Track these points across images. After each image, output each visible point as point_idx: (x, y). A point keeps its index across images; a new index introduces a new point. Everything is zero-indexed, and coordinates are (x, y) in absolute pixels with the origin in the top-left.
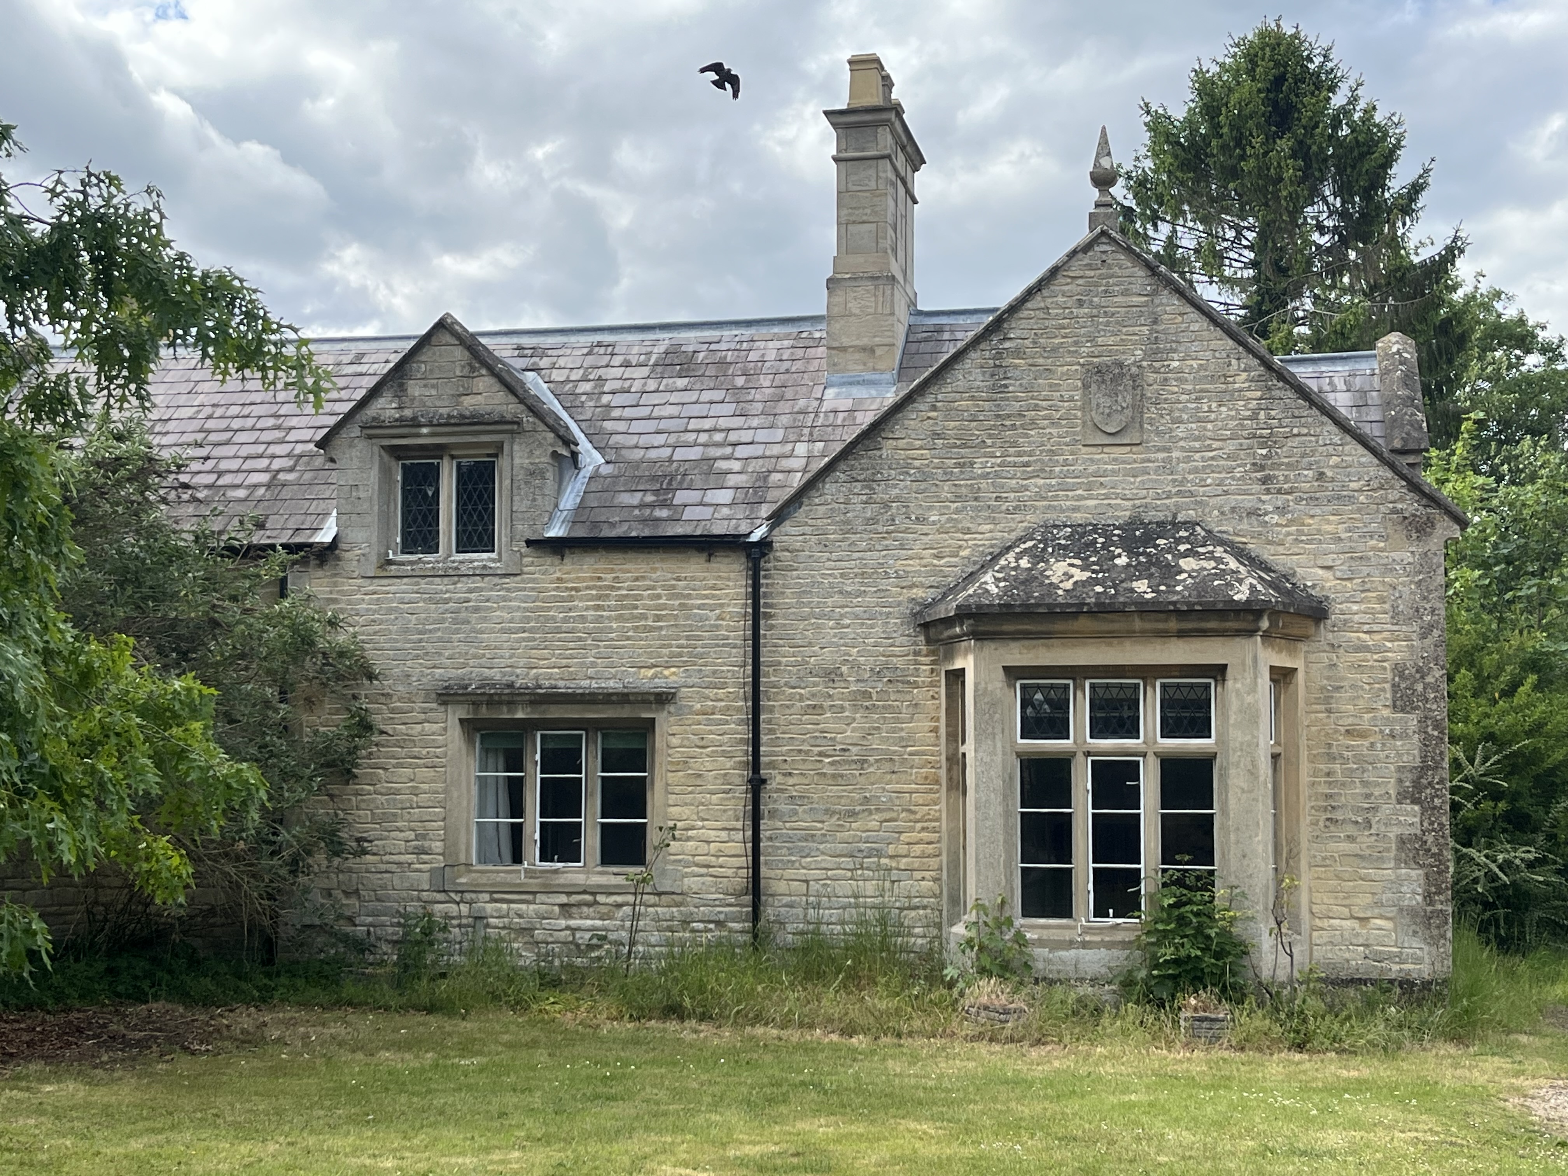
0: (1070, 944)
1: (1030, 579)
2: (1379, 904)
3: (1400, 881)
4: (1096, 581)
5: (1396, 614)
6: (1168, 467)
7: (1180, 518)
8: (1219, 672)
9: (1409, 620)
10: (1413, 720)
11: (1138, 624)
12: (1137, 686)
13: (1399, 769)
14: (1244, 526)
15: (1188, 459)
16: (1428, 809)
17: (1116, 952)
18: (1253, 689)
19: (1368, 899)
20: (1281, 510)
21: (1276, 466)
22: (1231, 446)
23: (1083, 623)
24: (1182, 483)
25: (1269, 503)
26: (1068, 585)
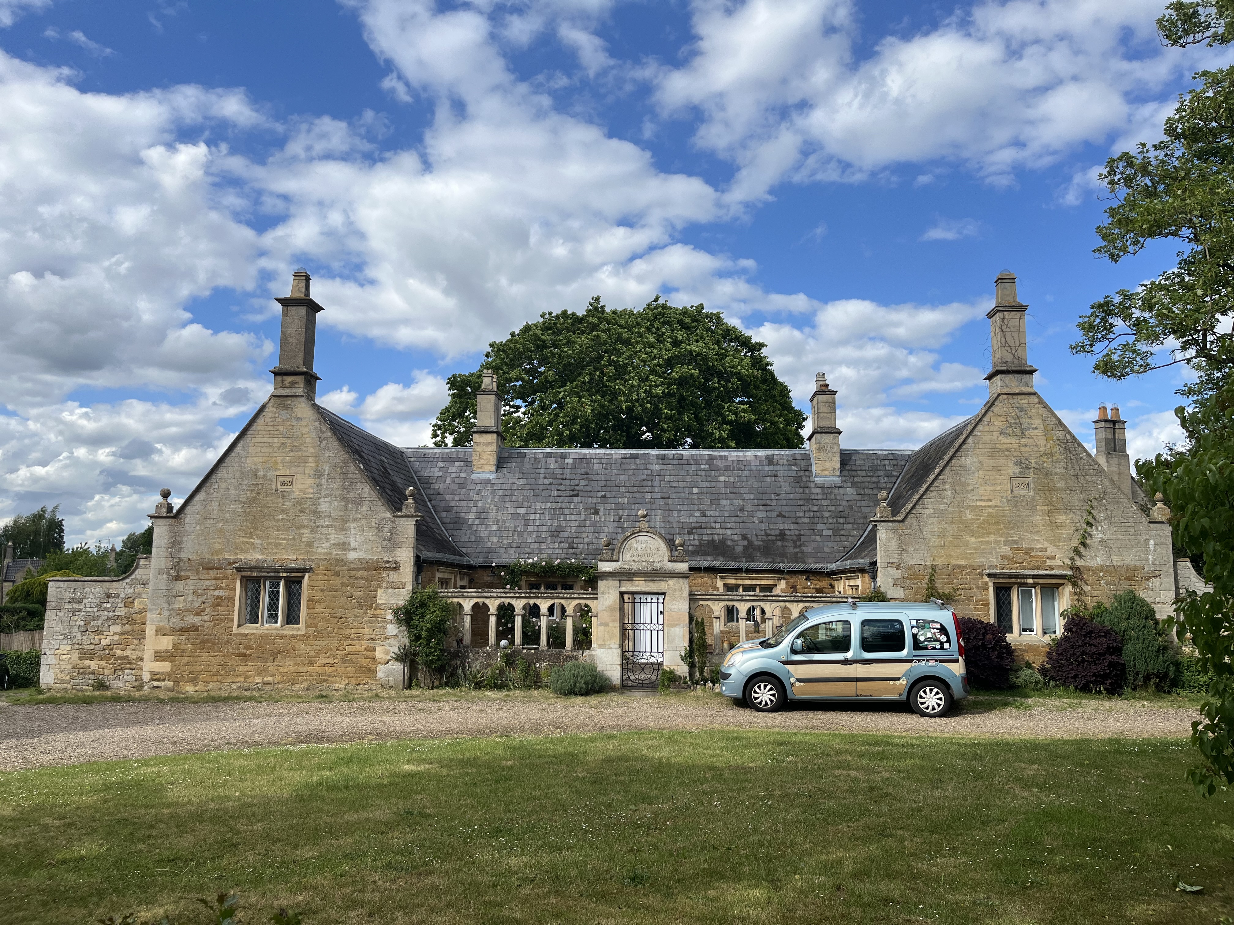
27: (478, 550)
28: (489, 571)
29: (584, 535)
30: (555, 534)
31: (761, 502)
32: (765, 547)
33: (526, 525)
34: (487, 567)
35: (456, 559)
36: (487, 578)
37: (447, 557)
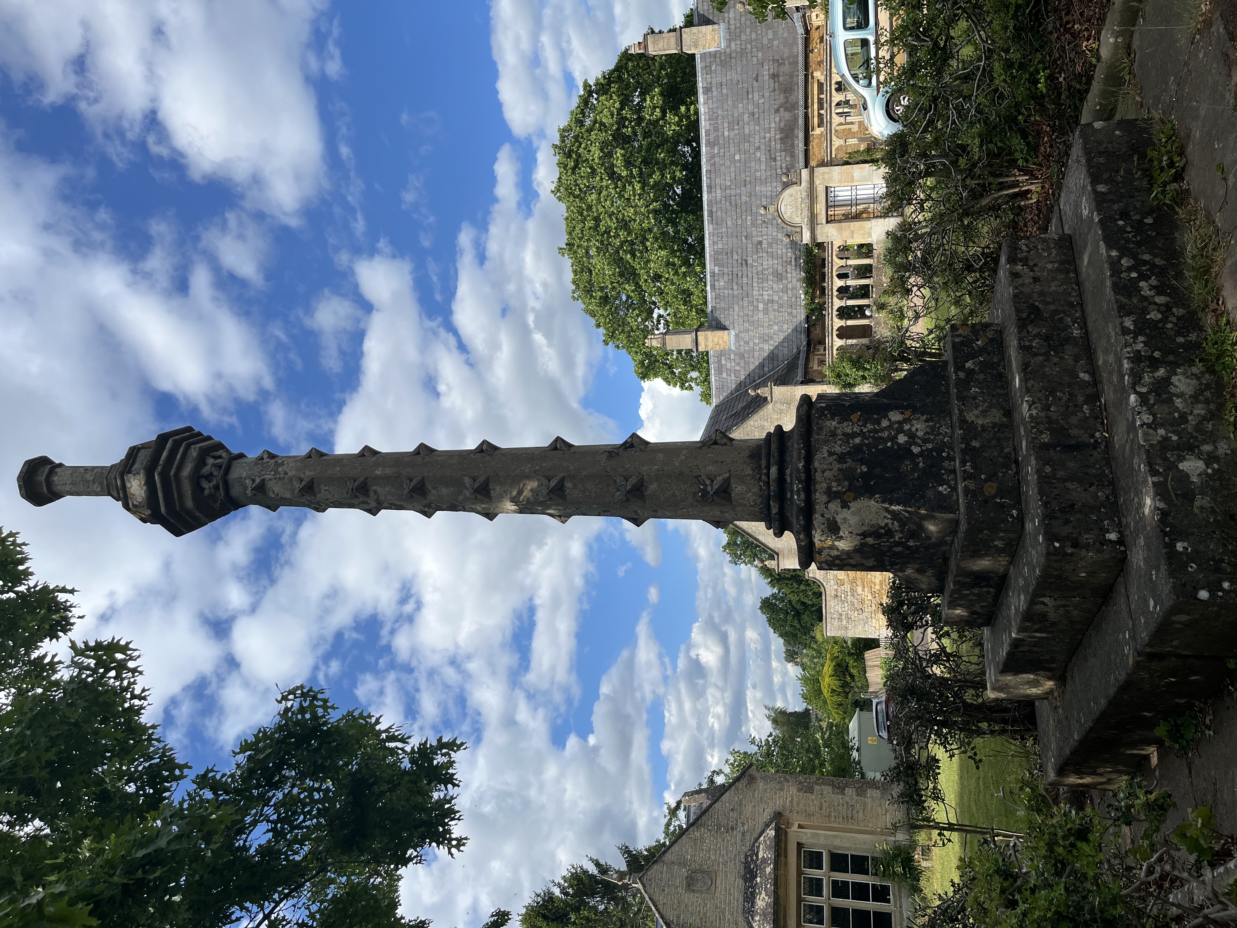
0: (901, 912)
1: (764, 915)
2: (880, 805)
3: (872, 797)
4: (766, 888)
5: (781, 789)
6: (725, 863)
7: (744, 861)
8: (800, 845)
9: (783, 785)
10: (817, 787)
11: (782, 872)
12: (805, 878)
13: (833, 793)
14: (748, 838)
15: (723, 856)
16: (847, 785)
17: (903, 895)
18: (806, 833)
19: (879, 808)
20: (743, 824)
21: (728, 824)
22: (719, 840)
23: (781, 892)
24: (731, 858)
25: (740, 828)
26: (767, 898)
27: (794, 339)
28: (812, 329)
29: (779, 252)
30: (779, 277)
31: (745, 96)
32: (785, 91)
33: (772, 301)
34: (808, 331)
35: (802, 356)
36: (817, 331)
37: (801, 362)
